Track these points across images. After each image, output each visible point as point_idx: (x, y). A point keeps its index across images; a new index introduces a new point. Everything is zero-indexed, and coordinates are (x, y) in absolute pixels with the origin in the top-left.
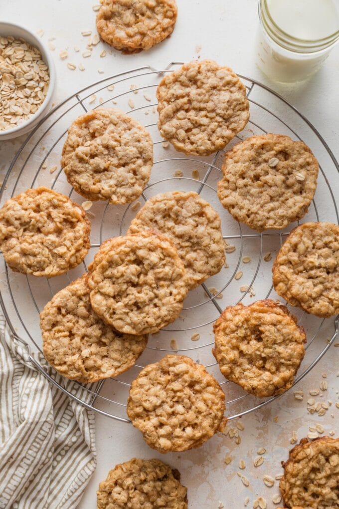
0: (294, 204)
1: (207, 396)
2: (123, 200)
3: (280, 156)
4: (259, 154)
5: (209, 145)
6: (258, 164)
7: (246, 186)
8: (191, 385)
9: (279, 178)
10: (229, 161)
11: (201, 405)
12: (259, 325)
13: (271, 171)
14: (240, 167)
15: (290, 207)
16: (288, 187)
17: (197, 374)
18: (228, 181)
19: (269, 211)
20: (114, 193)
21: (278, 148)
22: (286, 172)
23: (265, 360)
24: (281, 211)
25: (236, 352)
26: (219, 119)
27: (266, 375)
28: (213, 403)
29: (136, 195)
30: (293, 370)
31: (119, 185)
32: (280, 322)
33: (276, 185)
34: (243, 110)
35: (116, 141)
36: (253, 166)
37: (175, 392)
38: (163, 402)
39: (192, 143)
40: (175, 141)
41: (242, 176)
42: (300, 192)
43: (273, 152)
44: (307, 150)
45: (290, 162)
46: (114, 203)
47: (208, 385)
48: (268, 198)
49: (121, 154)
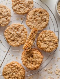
0: (44, 24)
1: (21, 71)
2: (4, 25)
3: (40, 13)
4: (35, 13)
5: (24, 12)
6: (35, 15)
7: (32, 21)
8: (17, 68)
9: (40, 18)
10: (28, 15)
11: (19, 73)
12: (32, 54)
13: (38, 17)
14: (31, 16)
15: (43, 25)
16: (42, 20)
17: (19, 66)
18: (28, 20)
19: (38, 26)
20: (2, 24)
21: (39, 11)
22: (41, 17)
23: (33, 62)
24: (41, 26)
25: (26, 60)
26: (26, 6)
27: (33, 65)
28: (22, 73)
29: (7, 24)
30: (39, 65)
31: (3, 22)
32: (37, 53)
33: (39, 20)
34: (32, 4)
35: (2, 11)
36: (34, 16)
37: (14, 70)
38: (11, 72)
39: (20, 12)
40: (16, 11)
41: (31, 19)
42: (45, 21)
43: (38, 12)
44: (46, 11)
45: (42, 14)
46: (2, 26)
47: (21, 69)
48: (38, 23)
49: (3, 14)
